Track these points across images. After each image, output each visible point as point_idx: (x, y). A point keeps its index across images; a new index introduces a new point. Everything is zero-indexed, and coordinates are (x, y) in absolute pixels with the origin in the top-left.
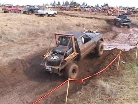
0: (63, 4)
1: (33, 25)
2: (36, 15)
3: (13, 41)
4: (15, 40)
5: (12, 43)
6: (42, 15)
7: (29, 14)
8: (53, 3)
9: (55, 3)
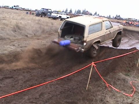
0: (75, 12)
1: (47, 25)
2: (49, 18)
3: (27, 36)
4: (29, 35)
5: (26, 37)
6: (55, 18)
7: (42, 17)
8: (65, 11)
9: (67, 10)
